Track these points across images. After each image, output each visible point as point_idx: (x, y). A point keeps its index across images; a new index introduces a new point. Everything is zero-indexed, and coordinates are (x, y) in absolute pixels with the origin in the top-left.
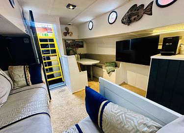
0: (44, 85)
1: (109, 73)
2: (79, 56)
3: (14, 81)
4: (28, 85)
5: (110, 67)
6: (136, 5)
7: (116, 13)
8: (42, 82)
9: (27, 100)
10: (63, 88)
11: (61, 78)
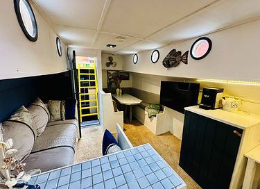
0: (76, 122)
1: (150, 118)
2: (121, 91)
3: (51, 114)
4: (62, 120)
5: (153, 111)
6: (175, 50)
7: (158, 52)
8: (74, 118)
9: (59, 134)
10: (96, 127)
11: (97, 115)
